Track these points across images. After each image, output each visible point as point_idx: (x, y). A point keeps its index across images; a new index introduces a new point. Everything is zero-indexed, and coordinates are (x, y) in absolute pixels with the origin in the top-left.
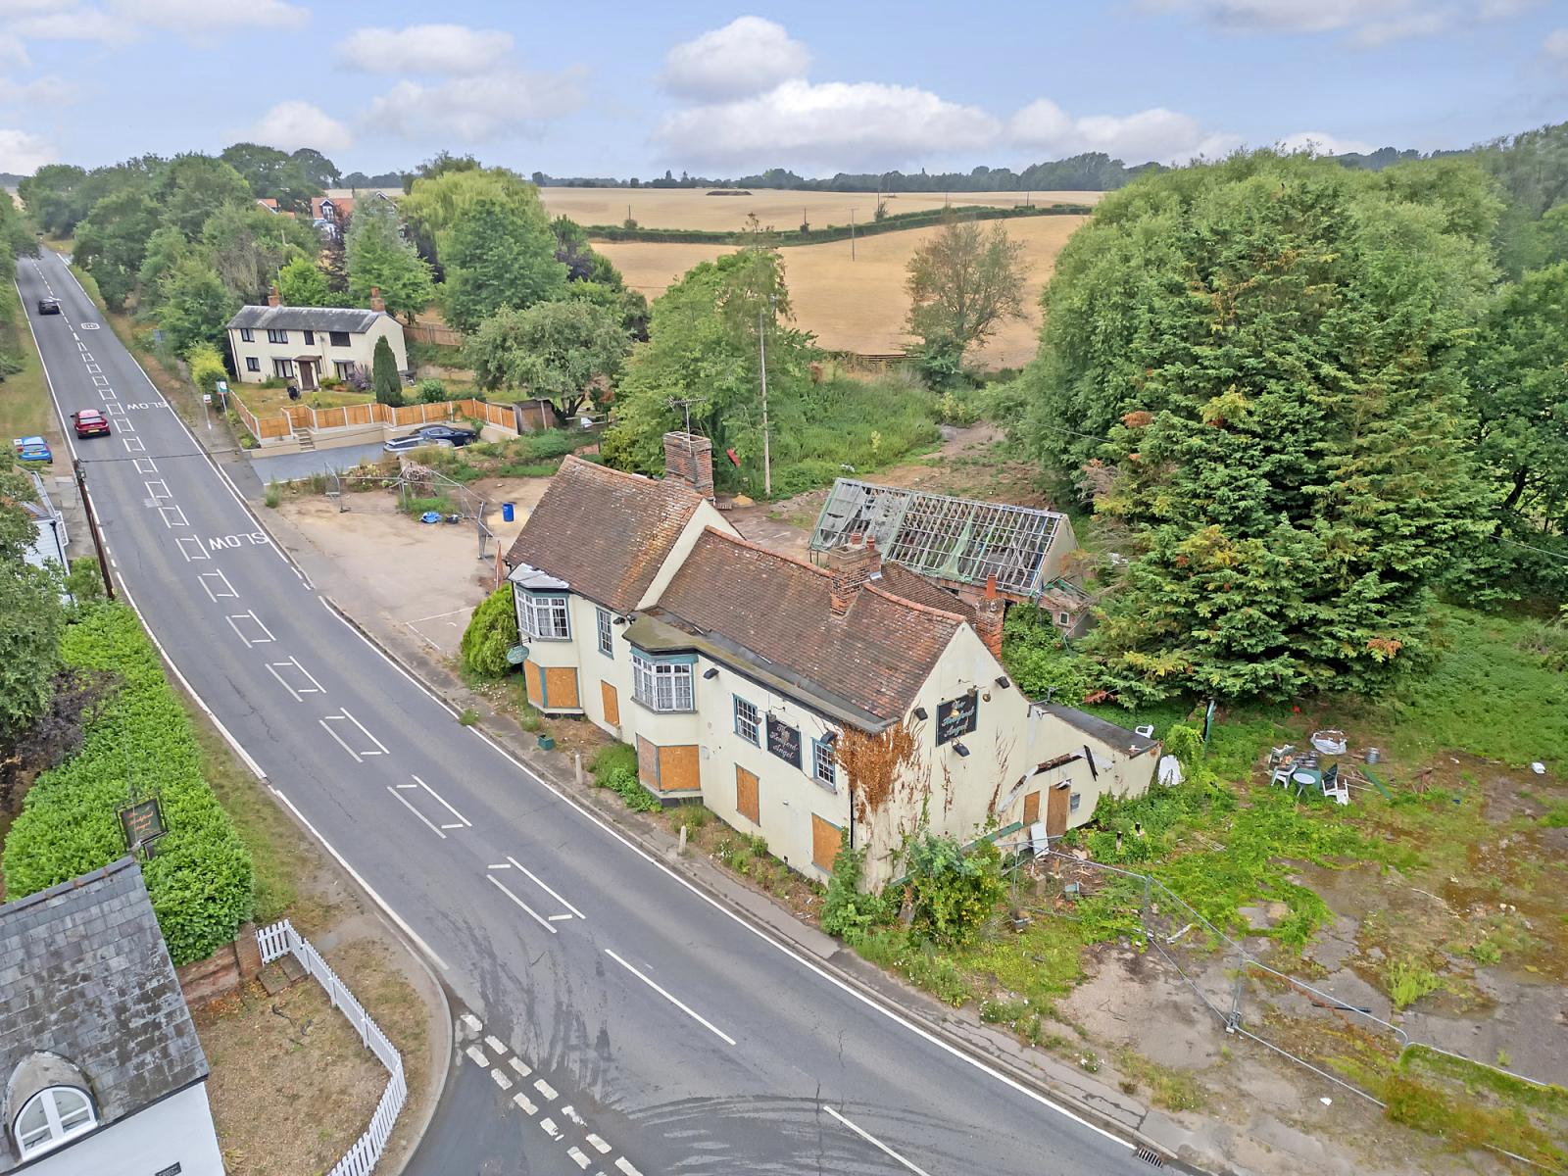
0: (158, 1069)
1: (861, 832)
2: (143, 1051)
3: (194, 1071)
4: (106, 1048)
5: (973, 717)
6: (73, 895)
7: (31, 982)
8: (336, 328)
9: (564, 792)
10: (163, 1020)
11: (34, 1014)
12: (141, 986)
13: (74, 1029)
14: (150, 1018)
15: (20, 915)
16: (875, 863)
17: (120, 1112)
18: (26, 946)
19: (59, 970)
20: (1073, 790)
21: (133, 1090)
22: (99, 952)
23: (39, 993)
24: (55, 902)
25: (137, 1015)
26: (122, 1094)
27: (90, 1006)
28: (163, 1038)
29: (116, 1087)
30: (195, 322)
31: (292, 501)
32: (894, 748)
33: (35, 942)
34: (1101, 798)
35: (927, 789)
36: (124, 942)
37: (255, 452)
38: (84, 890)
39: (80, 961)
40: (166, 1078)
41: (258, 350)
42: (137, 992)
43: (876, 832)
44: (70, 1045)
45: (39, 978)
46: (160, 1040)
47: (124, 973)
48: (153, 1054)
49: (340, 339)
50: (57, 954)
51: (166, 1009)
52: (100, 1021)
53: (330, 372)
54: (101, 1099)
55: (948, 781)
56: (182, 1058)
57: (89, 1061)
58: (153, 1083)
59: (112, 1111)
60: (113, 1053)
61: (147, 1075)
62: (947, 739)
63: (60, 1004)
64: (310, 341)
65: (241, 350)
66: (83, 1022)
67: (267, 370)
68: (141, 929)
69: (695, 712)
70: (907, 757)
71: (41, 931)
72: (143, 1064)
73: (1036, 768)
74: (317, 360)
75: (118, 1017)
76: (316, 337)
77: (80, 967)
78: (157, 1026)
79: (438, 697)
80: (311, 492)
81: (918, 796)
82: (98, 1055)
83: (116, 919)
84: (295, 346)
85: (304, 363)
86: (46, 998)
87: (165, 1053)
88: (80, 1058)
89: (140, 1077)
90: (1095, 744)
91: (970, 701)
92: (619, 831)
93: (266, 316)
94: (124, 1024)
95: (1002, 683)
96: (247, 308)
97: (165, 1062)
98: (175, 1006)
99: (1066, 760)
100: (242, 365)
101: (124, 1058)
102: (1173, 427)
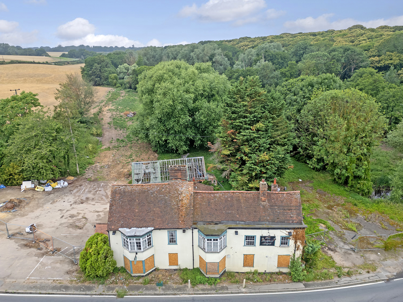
1: (297, 252)
9: (189, 294)
69: (226, 246)
92: (220, 293)
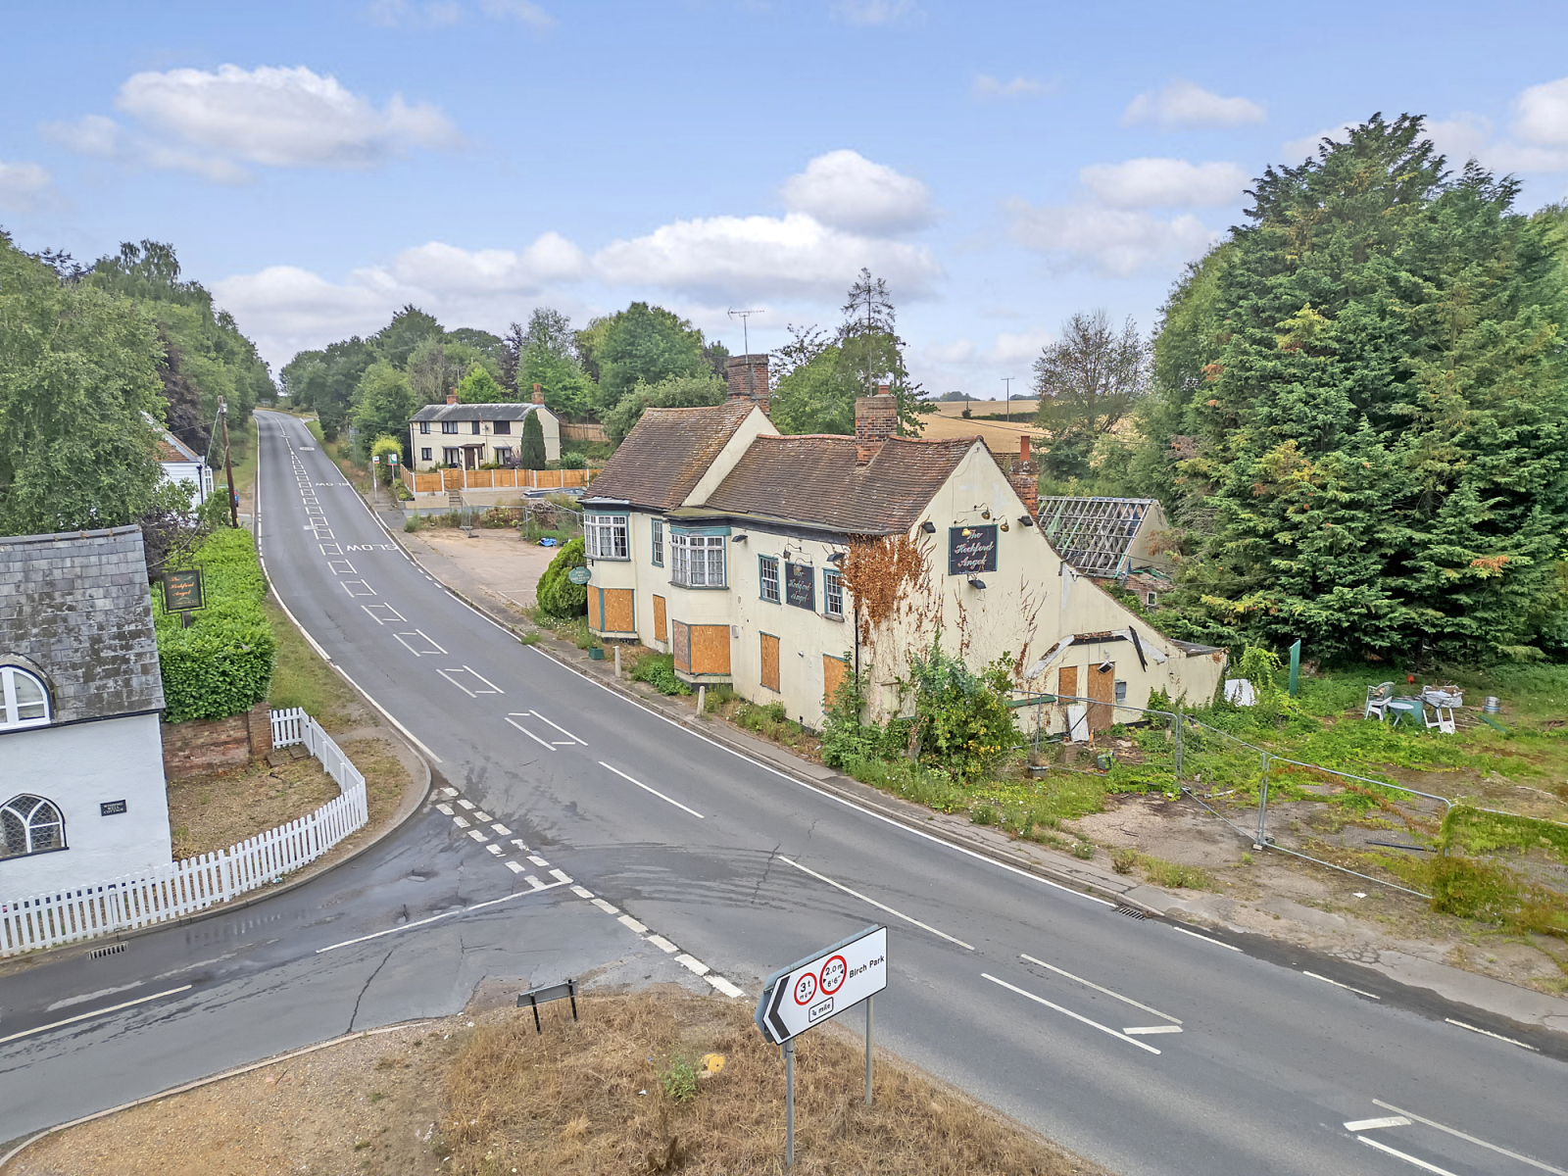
0: (118, 694)
1: (866, 656)
2: (107, 676)
3: (150, 703)
4: (74, 667)
5: (993, 552)
6: (77, 543)
7: (23, 600)
8: (500, 418)
9: (600, 682)
10: (133, 658)
11: (18, 624)
12: (119, 626)
13: (49, 645)
14: (121, 653)
15: (27, 547)
16: (878, 688)
17: (73, 717)
18: (26, 572)
19: (50, 596)
20: (1119, 675)
21: (89, 704)
22: (89, 592)
23: (27, 609)
24: (60, 545)
25: (110, 647)
26: (79, 704)
27: (69, 630)
28: (131, 672)
29: (75, 698)
30: (384, 418)
31: (428, 530)
32: (900, 560)
33: (35, 570)
34: (1154, 695)
35: (938, 621)
36: (114, 591)
37: (408, 504)
38: (89, 541)
39: (71, 594)
40: (122, 702)
41: (431, 441)
42: (115, 629)
43: (879, 651)
44: (43, 656)
45: (30, 598)
46: (125, 672)
47: (106, 612)
48: (116, 682)
49: (502, 427)
50: (51, 584)
51: (137, 650)
52: (75, 644)
53: (490, 457)
54: (59, 703)
55: (964, 620)
56: (142, 691)
57: (57, 672)
58: (109, 703)
59: (64, 716)
60: (80, 672)
61: (105, 695)
62: (963, 570)
63: (44, 622)
64: (476, 431)
65: (419, 441)
66: (59, 641)
67: (438, 457)
68: (132, 583)
69: (726, 589)
70: (915, 576)
71: (43, 564)
72: (105, 687)
73: (1072, 639)
74: (480, 447)
75: (92, 645)
76: (482, 426)
77: (69, 598)
78: (127, 661)
79: (508, 629)
80: (447, 526)
81: (927, 625)
82: (66, 670)
83: (111, 570)
84: (464, 435)
85: (469, 449)
86: (32, 615)
87: (127, 683)
88: (49, 668)
89: (99, 696)
90: (1142, 628)
91: (989, 534)
93: (443, 411)
94: (96, 652)
95: (1024, 522)
96: (428, 407)
97: (125, 690)
98: (147, 649)
99: (1107, 638)
100: (417, 454)
101: (89, 677)
102: (1245, 352)
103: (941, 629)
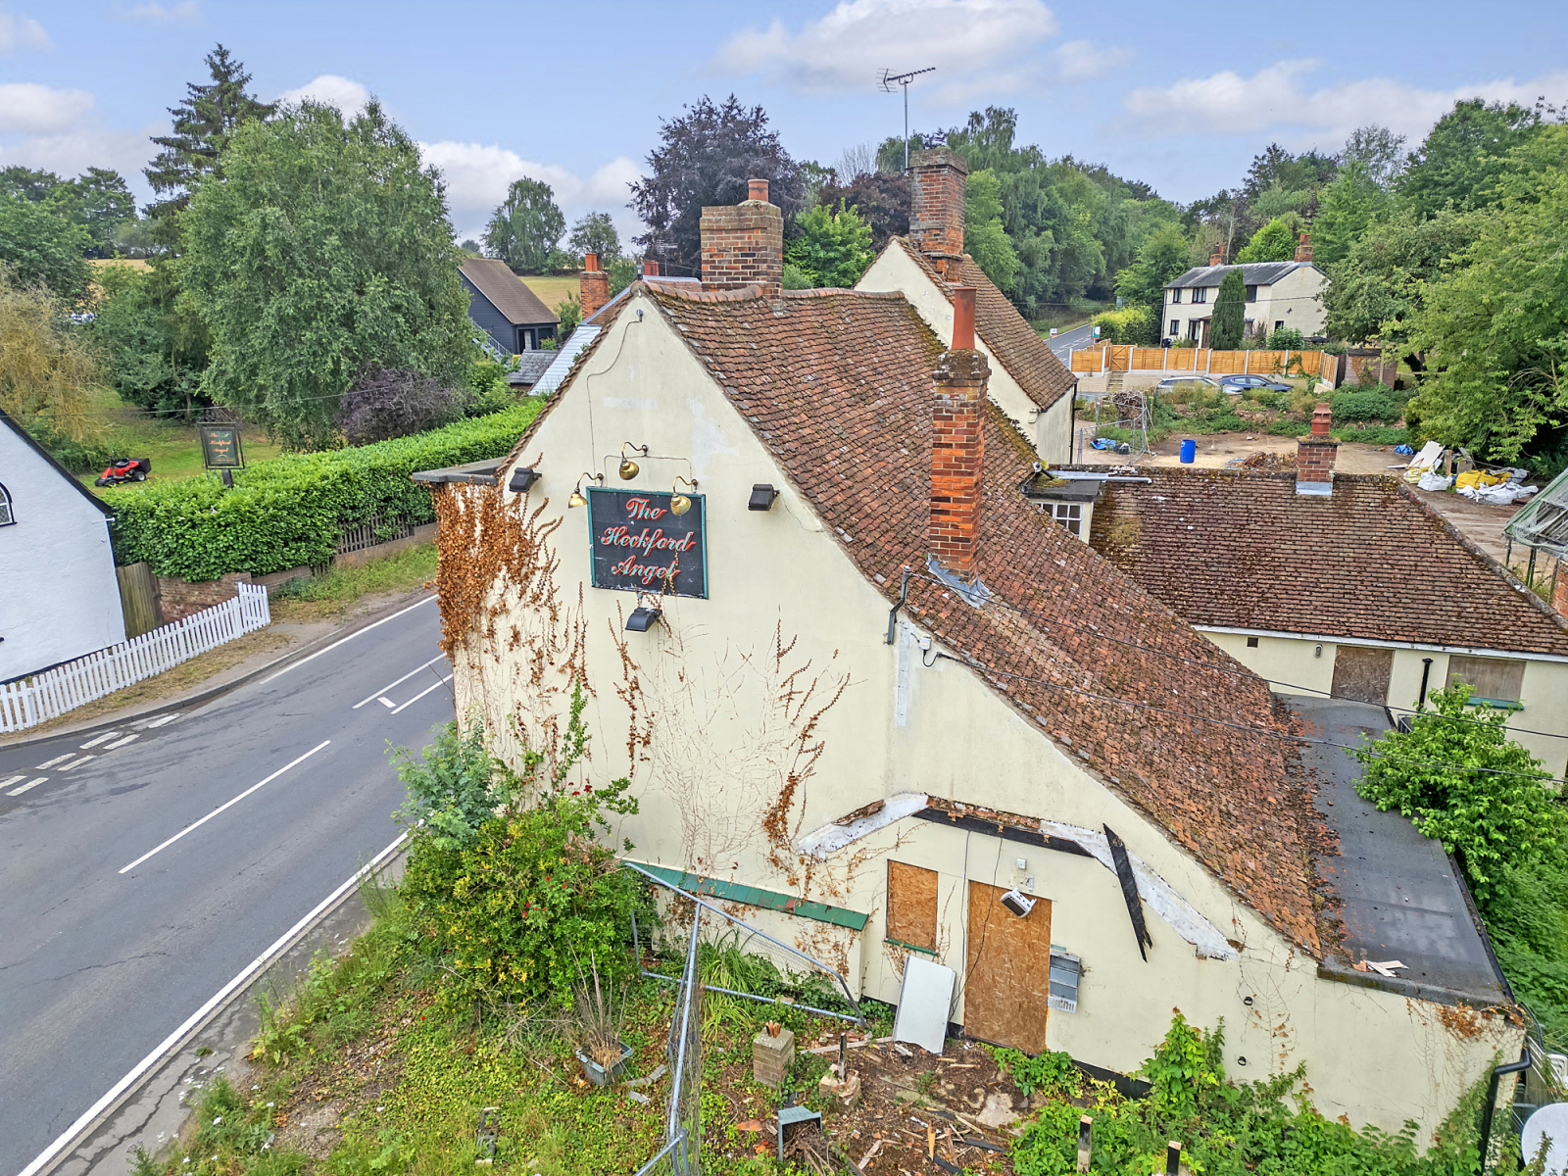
8: (1249, 282)
20: (1061, 938)
34: (1181, 1034)
41: (1181, 311)
62: (623, 582)
65: (1169, 312)
67: (1184, 331)
73: (921, 804)
91: (681, 514)
93: (1202, 275)
96: (1193, 270)
99: (1030, 834)
103: (584, 693)
